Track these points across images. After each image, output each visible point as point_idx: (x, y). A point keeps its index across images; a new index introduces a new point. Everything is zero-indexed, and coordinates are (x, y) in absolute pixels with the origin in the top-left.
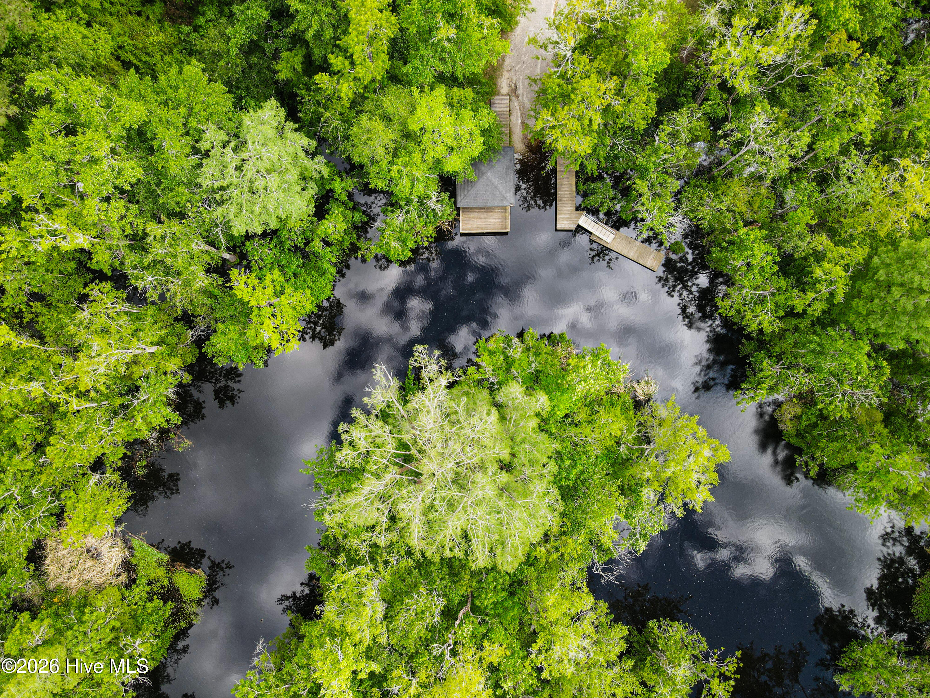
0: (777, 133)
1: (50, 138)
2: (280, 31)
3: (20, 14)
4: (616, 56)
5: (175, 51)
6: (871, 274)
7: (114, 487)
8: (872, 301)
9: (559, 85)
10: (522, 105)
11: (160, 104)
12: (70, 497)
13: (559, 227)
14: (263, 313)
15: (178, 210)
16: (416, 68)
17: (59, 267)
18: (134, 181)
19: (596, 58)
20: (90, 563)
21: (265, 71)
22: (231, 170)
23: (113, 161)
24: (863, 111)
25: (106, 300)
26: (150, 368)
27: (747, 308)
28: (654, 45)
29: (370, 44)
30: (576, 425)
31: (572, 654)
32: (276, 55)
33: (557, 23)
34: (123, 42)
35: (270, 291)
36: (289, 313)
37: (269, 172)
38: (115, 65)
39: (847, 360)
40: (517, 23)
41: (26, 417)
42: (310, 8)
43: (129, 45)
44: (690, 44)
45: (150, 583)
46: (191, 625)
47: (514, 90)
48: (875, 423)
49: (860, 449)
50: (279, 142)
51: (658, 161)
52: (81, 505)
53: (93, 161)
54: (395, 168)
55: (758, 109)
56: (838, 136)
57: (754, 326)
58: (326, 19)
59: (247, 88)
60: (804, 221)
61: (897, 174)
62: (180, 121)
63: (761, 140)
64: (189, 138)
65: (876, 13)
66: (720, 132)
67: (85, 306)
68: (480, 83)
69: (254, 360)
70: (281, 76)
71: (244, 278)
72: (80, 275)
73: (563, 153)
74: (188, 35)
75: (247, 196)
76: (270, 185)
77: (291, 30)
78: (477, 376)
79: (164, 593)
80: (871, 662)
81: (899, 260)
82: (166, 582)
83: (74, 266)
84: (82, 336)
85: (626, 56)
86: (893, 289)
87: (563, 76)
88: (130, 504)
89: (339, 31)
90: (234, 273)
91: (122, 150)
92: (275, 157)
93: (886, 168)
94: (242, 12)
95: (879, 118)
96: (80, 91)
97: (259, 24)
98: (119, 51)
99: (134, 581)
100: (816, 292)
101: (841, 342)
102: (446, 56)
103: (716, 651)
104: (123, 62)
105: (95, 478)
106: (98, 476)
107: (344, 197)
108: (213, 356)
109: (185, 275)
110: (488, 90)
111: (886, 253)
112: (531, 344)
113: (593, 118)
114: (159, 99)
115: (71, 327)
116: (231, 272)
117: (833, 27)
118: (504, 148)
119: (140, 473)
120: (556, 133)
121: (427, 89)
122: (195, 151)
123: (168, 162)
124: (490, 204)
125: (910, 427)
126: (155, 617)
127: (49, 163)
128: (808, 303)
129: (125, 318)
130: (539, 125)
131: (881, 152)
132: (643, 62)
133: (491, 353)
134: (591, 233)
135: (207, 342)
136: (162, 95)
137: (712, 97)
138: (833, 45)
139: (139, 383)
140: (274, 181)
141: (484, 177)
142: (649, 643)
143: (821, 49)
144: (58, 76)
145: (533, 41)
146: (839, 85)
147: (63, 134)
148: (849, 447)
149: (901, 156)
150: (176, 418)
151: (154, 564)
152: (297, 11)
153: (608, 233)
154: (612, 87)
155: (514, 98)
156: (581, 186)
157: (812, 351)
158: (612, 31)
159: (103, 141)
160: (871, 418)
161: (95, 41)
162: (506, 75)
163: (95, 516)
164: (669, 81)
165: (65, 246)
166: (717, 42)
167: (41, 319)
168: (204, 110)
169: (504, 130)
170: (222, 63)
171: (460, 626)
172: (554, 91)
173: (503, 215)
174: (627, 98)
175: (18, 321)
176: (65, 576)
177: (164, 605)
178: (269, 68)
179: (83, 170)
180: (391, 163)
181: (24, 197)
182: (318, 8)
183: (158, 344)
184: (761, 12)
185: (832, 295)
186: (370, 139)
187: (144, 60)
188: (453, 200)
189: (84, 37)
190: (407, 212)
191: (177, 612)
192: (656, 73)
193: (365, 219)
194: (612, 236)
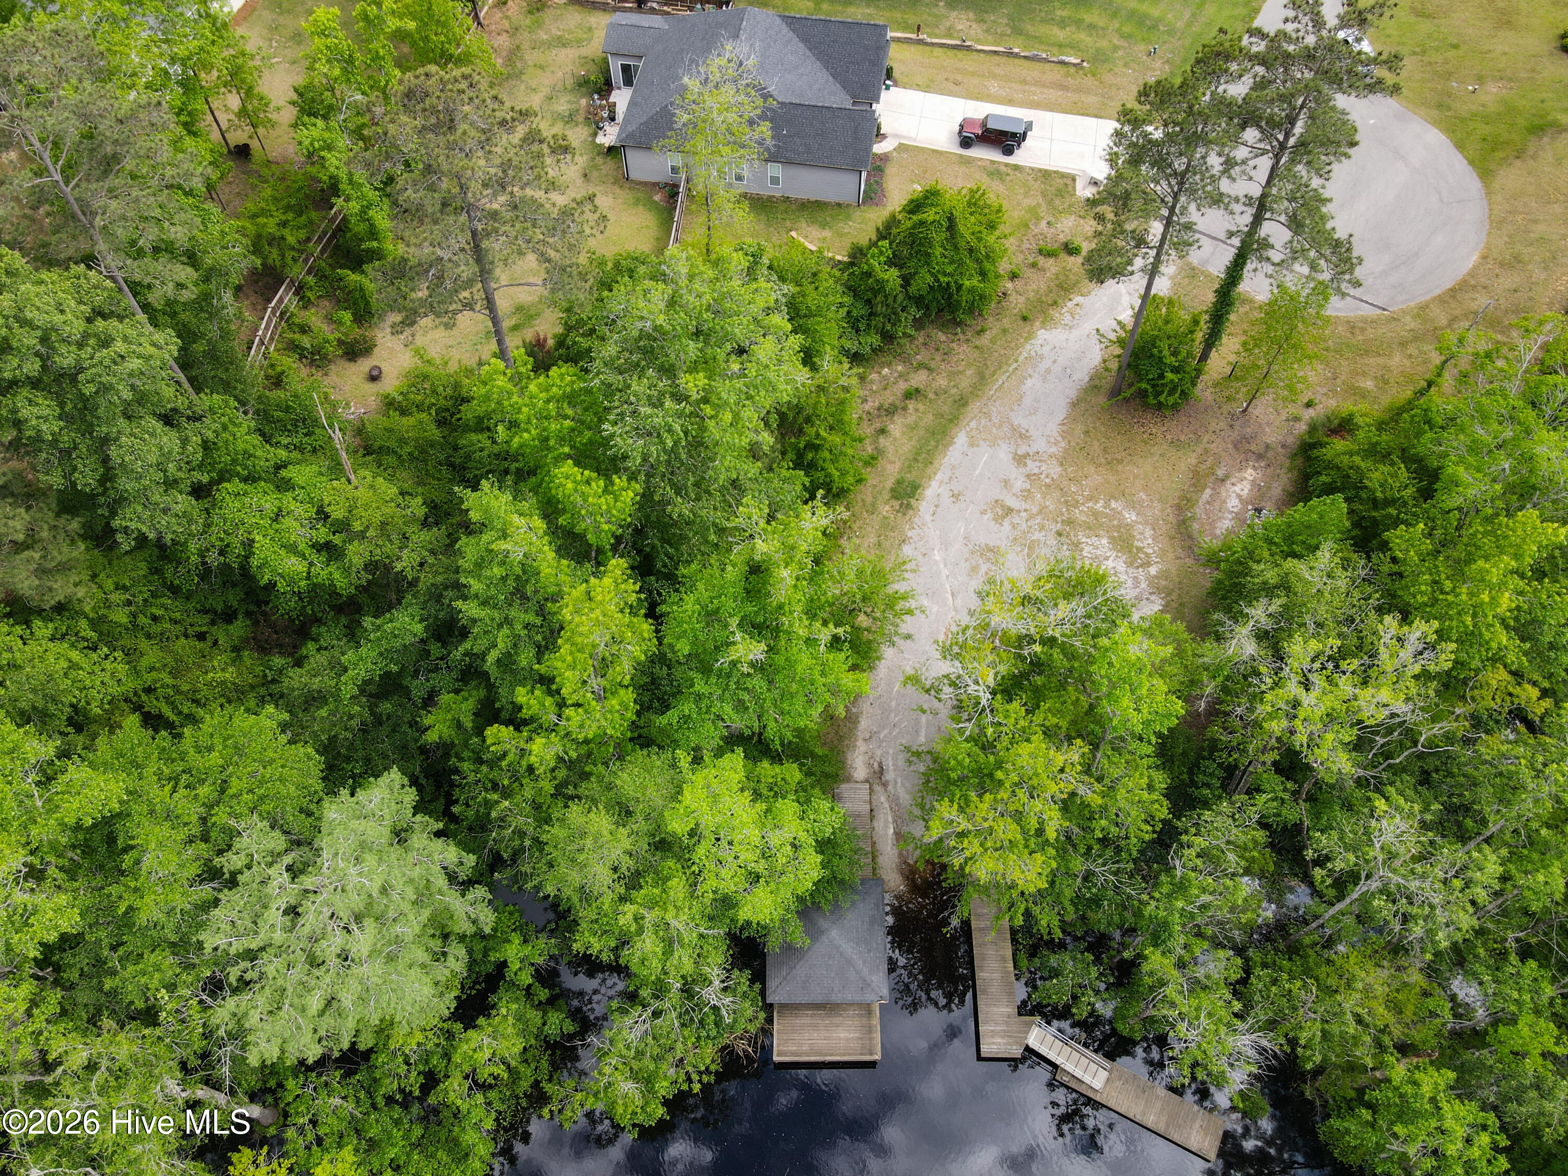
0: (1430, 854)
2: (442, 658)
4: (1075, 704)
5: (249, 696)
9: (969, 755)
10: (894, 801)
13: (986, 1050)
15: (141, 1004)
16: (686, 718)
19: (1037, 707)
21: (405, 728)
22: (274, 916)
29: (600, 672)
32: (430, 700)
42: (497, 615)
43: (165, 686)
44: (1208, 691)
47: (879, 773)
51: (1189, 909)
54: (629, 910)
55: (1380, 806)
58: (523, 633)
60: (1538, 1048)
62: (192, 812)
63: (1399, 867)
64: (204, 846)
66: (1308, 853)
68: (813, 755)
70: (432, 737)
73: (988, 888)
74: (281, 672)
75: (299, 972)
76: (354, 947)
77: (458, 653)
85: (1096, 703)
87: (976, 739)
90: (242, 1160)
94: (379, 628)
97: (403, 645)
104: (147, 715)
107: (526, 978)
110: (828, 769)
113: (1046, 817)
118: (864, 881)
120: (973, 846)
121: (707, 757)
122: (211, 874)
123: (142, 896)
124: (836, 998)
130: (936, 830)
132: (1132, 713)
134: (1055, 1066)
137: (1266, 786)
140: (365, 940)
141: (824, 938)
145: (912, 682)
152: (474, 621)
153: (1092, 1066)
154: (1075, 758)
155: (878, 788)
156: (1024, 963)
162: (861, 746)
166: (1268, 681)
169: (862, 845)
170: (323, 712)
172: (960, 763)
173: (865, 1022)
174: (1108, 780)
178: (413, 724)
180: (623, 899)
182: (512, 615)
186: (582, 851)
187: (186, 711)
188: (757, 986)
189: (74, 667)
190: (656, 1014)
192: (1157, 736)
193: (570, 1027)
194: (1104, 1074)
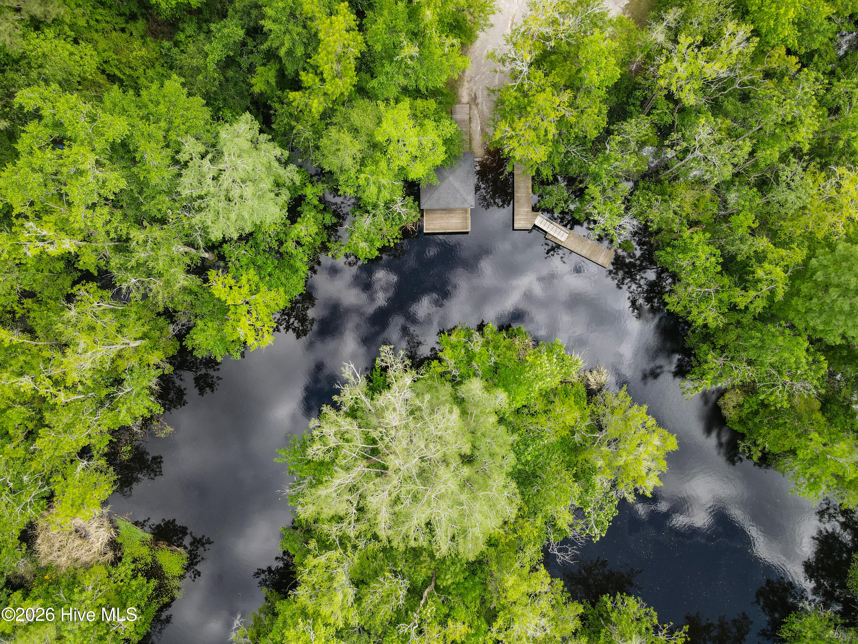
0: (720, 143)
1: (38, 151)
2: (255, 47)
3: (10, 35)
4: (569, 71)
5: (157, 64)
6: (809, 274)
7: (101, 472)
8: (811, 299)
9: (516, 98)
10: (481, 113)
11: (142, 119)
12: (59, 482)
13: (516, 226)
14: (239, 311)
15: (159, 216)
16: (382, 84)
17: (49, 266)
18: (117, 191)
19: (551, 72)
20: (78, 542)
21: (241, 84)
22: (208, 180)
23: (97, 173)
24: (802, 122)
25: (92, 300)
26: (134, 362)
27: (692, 304)
28: (605, 61)
29: (339, 61)
30: (533, 415)
31: (530, 632)
32: (251, 69)
33: (514, 39)
34: (108, 57)
35: (245, 290)
36: (263, 312)
37: (243, 181)
38: (101, 79)
39: (786, 355)
40: (476, 37)
41: (19, 408)
42: (282, 28)
43: (113, 59)
44: (639, 59)
45: (135, 561)
46: (173, 599)
47: (474, 99)
48: (813, 411)
49: (799, 436)
50: (254, 153)
51: (610, 168)
52: (70, 490)
53: (80, 173)
54: (362, 176)
55: (703, 121)
56: (778, 145)
57: (700, 322)
58: (297, 38)
59: (225, 100)
60: (746, 224)
61: (833, 180)
62: (160, 135)
63: (705, 148)
64: (169, 150)
65: (813, 28)
66: (667, 142)
67: (72, 306)
68: (442, 94)
69: (232, 352)
70: (256, 89)
71: (221, 278)
72: (68, 273)
73: (520, 161)
74: (169, 50)
75: (223, 204)
76: (245, 194)
77: (264, 47)
78: (440, 370)
79: (148, 570)
80: (810, 634)
81: (835, 262)
82: (149, 560)
83: (63, 266)
84: (69, 333)
85: (579, 71)
86: (831, 290)
87: (520, 89)
88: (115, 487)
89: (310, 48)
90: (212, 274)
91: (107, 162)
92: (249, 168)
93: (823, 174)
94: (219, 30)
95: (816, 129)
96: (66, 108)
97: (235, 42)
98: (105, 66)
99: (120, 559)
100: (757, 291)
101: (781, 338)
102: (410, 71)
103: (665, 625)
104: (108, 75)
105: (82, 464)
106: (86, 462)
107: (315, 202)
108: (194, 349)
109: (166, 276)
110: (450, 100)
111: (824, 255)
112: (490, 337)
113: (549, 129)
114: (141, 114)
115: (60, 325)
116: (209, 273)
117: (773, 42)
118: (464, 154)
119: (125, 457)
121: (392, 102)
122: (176, 162)
123: (149, 173)
124: (452, 206)
125: (846, 414)
126: (139, 594)
127: (37, 175)
128: (749, 300)
129: (110, 316)
130: (498, 135)
131: (818, 160)
132: (595, 76)
133: (454, 347)
134: (546, 232)
135: (188, 336)
136: (144, 109)
137: (659, 107)
138: (774, 59)
139: (123, 376)
140: (249, 190)
141: (447, 181)
142: (601, 615)
143: (763, 64)
144: (46, 93)
145: (492, 56)
146: (778, 97)
147: (50, 147)
148: (790, 434)
149: (837, 164)
150: (158, 409)
151: (138, 542)
152: (271, 31)
153: (562, 232)
154: (566, 99)
155: (473, 107)
156: (536, 188)
157: (754, 346)
158: (565, 48)
159: (88, 155)
160: (809, 407)
161: (81, 58)
162: (466, 85)
163: (83, 500)
164: (619, 91)
165: (53, 251)
166: (664, 59)
167: (32, 315)
168: (183, 124)
169: (465, 137)
170: (200, 77)
171: (424, 606)
172: (511, 103)
173: (464, 215)
174: (580, 110)
175: (11, 316)
176: (55, 554)
177: (148, 582)
178: (244, 82)
179: (69, 181)
180: (359, 171)
181: (14, 206)
182: (290, 28)
183: (142, 338)
184: (706, 29)
185: (772, 292)
186: (338, 150)
187: (128, 73)
188: (417, 203)
189: (71, 54)
190: (374, 215)
191: (160, 588)
192: (607, 87)
193: (334, 220)
194: (566, 235)
